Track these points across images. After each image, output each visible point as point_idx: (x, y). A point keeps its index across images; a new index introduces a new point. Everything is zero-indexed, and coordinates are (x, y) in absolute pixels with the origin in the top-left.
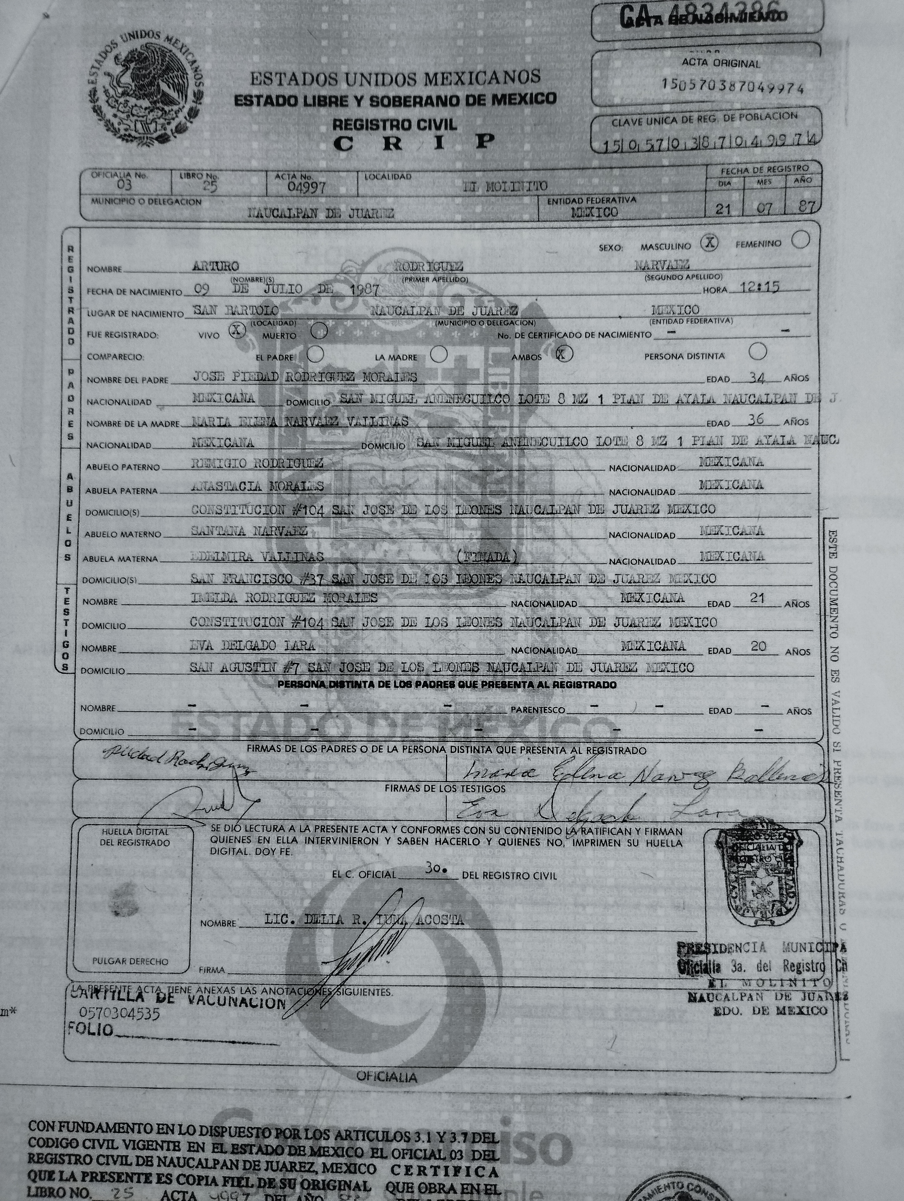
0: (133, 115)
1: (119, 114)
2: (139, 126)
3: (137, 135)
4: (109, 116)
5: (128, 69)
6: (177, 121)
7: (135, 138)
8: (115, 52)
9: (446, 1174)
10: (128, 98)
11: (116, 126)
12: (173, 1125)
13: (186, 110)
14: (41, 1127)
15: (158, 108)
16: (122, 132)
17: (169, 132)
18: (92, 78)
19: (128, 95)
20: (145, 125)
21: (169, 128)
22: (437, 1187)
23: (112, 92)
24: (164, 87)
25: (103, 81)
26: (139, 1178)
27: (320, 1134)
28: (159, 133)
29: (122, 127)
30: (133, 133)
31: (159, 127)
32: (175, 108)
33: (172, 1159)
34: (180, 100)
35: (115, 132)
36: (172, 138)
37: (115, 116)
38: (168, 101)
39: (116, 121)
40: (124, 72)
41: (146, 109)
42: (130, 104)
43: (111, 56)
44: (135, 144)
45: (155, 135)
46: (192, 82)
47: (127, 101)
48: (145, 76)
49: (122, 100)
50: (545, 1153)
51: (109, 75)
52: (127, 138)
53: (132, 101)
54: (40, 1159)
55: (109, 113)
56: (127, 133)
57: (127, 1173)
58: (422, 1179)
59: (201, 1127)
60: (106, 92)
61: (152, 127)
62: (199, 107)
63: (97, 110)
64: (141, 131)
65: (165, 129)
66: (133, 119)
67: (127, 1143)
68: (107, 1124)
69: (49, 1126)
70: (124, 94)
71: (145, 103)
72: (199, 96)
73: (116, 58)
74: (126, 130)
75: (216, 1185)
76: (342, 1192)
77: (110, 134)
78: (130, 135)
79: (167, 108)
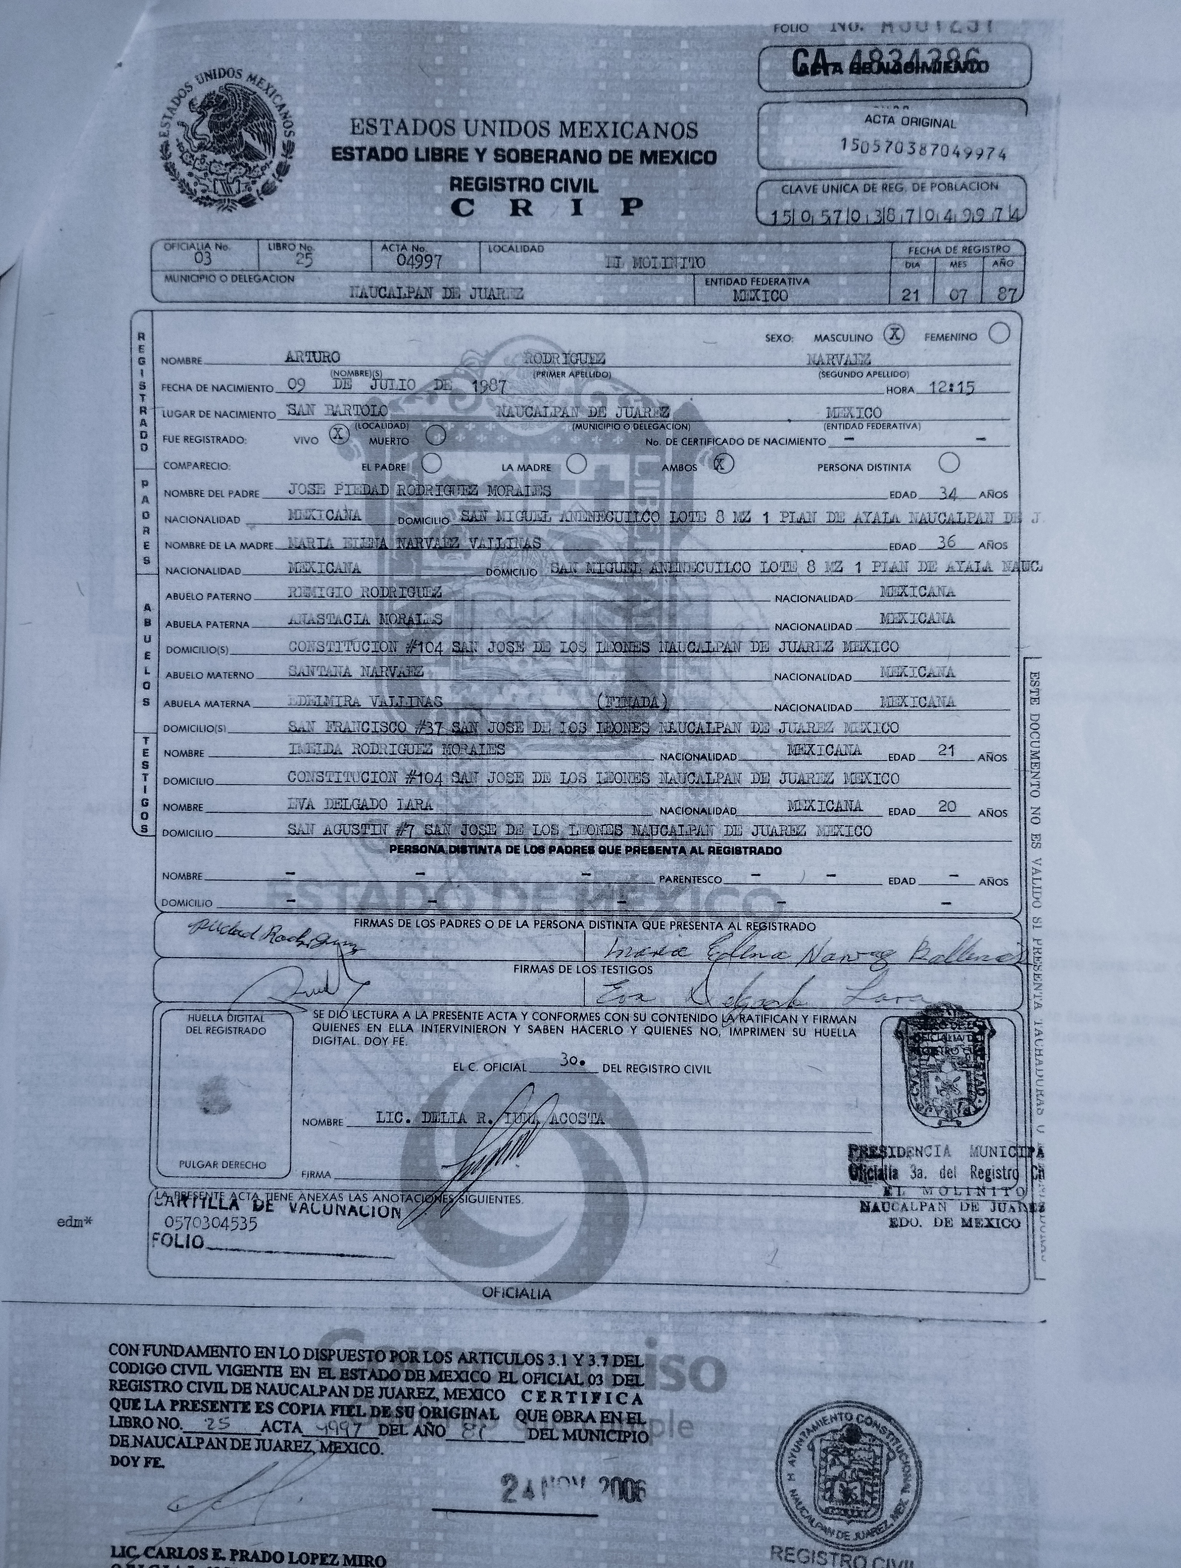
0: (212, 173)
1: (195, 172)
2: (219, 186)
3: (216, 197)
4: (184, 175)
5: (204, 116)
6: (264, 179)
7: (215, 201)
8: (190, 97)
9: (584, 1401)
10: (205, 152)
11: (192, 186)
12: (274, 1348)
13: (274, 166)
14: (123, 1351)
15: (241, 164)
16: (199, 194)
17: (255, 194)
18: (164, 130)
19: (205, 148)
20: (226, 184)
21: (254, 188)
22: (574, 1416)
23: (186, 145)
24: (247, 137)
25: (177, 133)
26: (235, 1407)
27: (439, 1357)
28: (242, 195)
29: (199, 188)
30: (213, 196)
31: (242, 187)
32: (261, 163)
33: (273, 1385)
34: (267, 154)
35: (191, 194)
36: (258, 200)
37: (190, 174)
38: (255, 155)
39: (191, 181)
40: (200, 121)
41: (226, 165)
42: (208, 160)
43: (185, 102)
44: (214, 208)
45: (238, 197)
46: (280, 131)
47: (204, 156)
48: (224, 125)
49: (198, 155)
50: (695, 1378)
51: (183, 124)
52: (205, 201)
53: (211, 156)
54: (123, 1386)
55: (183, 170)
56: (205, 195)
57: (222, 1403)
58: (557, 1406)
59: (306, 1350)
60: (180, 145)
61: (234, 187)
62: (289, 161)
63: (170, 169)
64: (221, 192)
65: (250, 189)
66: (212, 177)
67: (222, 1367)
68: (198, 1347)
69: (132, 1350)
70: (201, 147)
71: (226, 158)
72: (289, 148)
73: (191, 103)
74: (204, 191)
75: (324, 1414)
76: (466, 1421)
77: (185, 196)
78: (208, 198)
79: (251, 164)
